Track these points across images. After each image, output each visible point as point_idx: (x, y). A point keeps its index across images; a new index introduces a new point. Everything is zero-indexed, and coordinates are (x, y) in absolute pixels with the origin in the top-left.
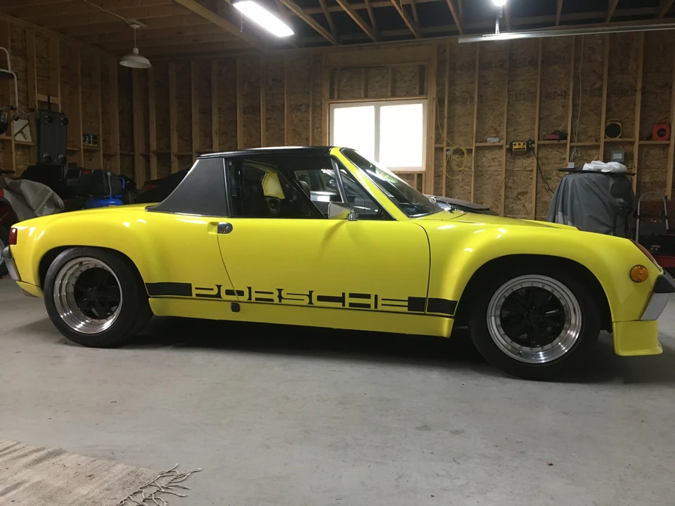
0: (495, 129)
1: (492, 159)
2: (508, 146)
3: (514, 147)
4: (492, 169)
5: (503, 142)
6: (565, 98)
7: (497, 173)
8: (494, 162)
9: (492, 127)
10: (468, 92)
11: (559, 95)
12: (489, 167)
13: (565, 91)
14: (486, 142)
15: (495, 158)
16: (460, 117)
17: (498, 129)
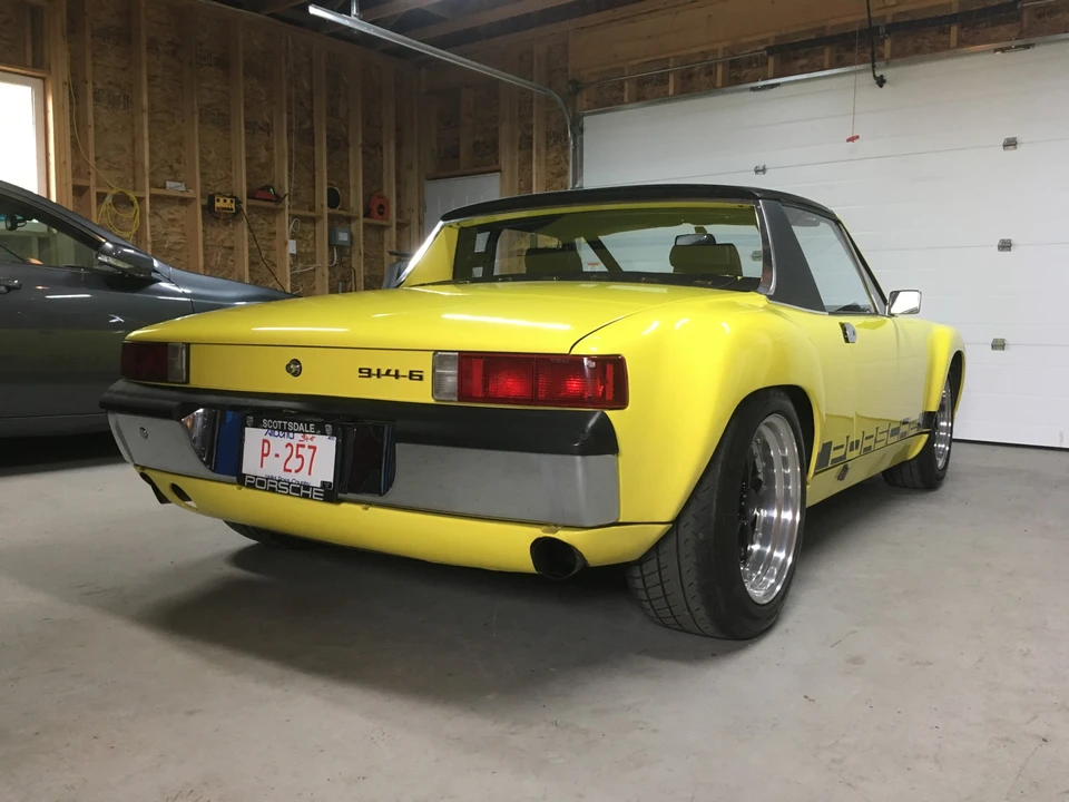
0: (171, 167)
1: (169, 220)
2: (205, 202)
3: (217, 204)
4: (172, 238)
5: (195, 193)
6: (268, 134)
7: (178, 247)
8: (173, 226)
9: (167, 162)
10: (118, 85)
11: (261, 129)
12: (165, 234)
13: (268, 124)
14: (164, 187)
15: (174, 220)
16: (106, 130)
17: (176, 166)
